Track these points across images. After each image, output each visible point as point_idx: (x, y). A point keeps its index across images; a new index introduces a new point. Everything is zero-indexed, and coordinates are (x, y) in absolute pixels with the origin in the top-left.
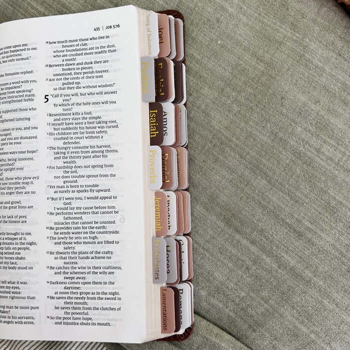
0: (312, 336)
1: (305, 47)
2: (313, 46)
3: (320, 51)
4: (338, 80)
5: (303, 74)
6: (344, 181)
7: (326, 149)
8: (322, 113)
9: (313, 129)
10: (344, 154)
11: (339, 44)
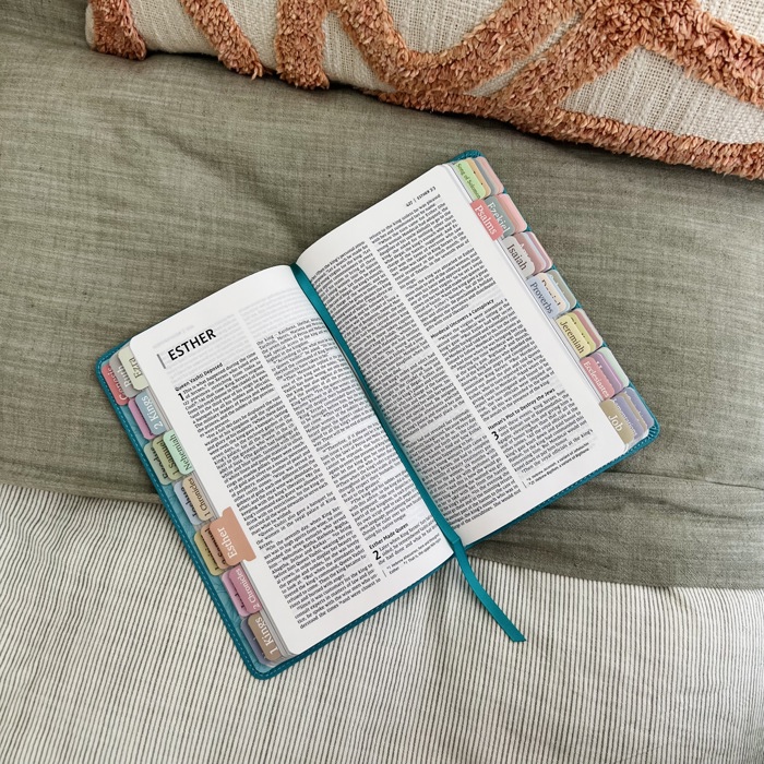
0: (671, 427)
1: (518, 187)
2: (524, 183)
3: (533, 183)
4: (561, 199)
5: (529, 210)
6: (615, 280)
7: (583, 262)
8: (563, 235)
9: (563, 252)
10: (602, 258)
11: (546, 167)
